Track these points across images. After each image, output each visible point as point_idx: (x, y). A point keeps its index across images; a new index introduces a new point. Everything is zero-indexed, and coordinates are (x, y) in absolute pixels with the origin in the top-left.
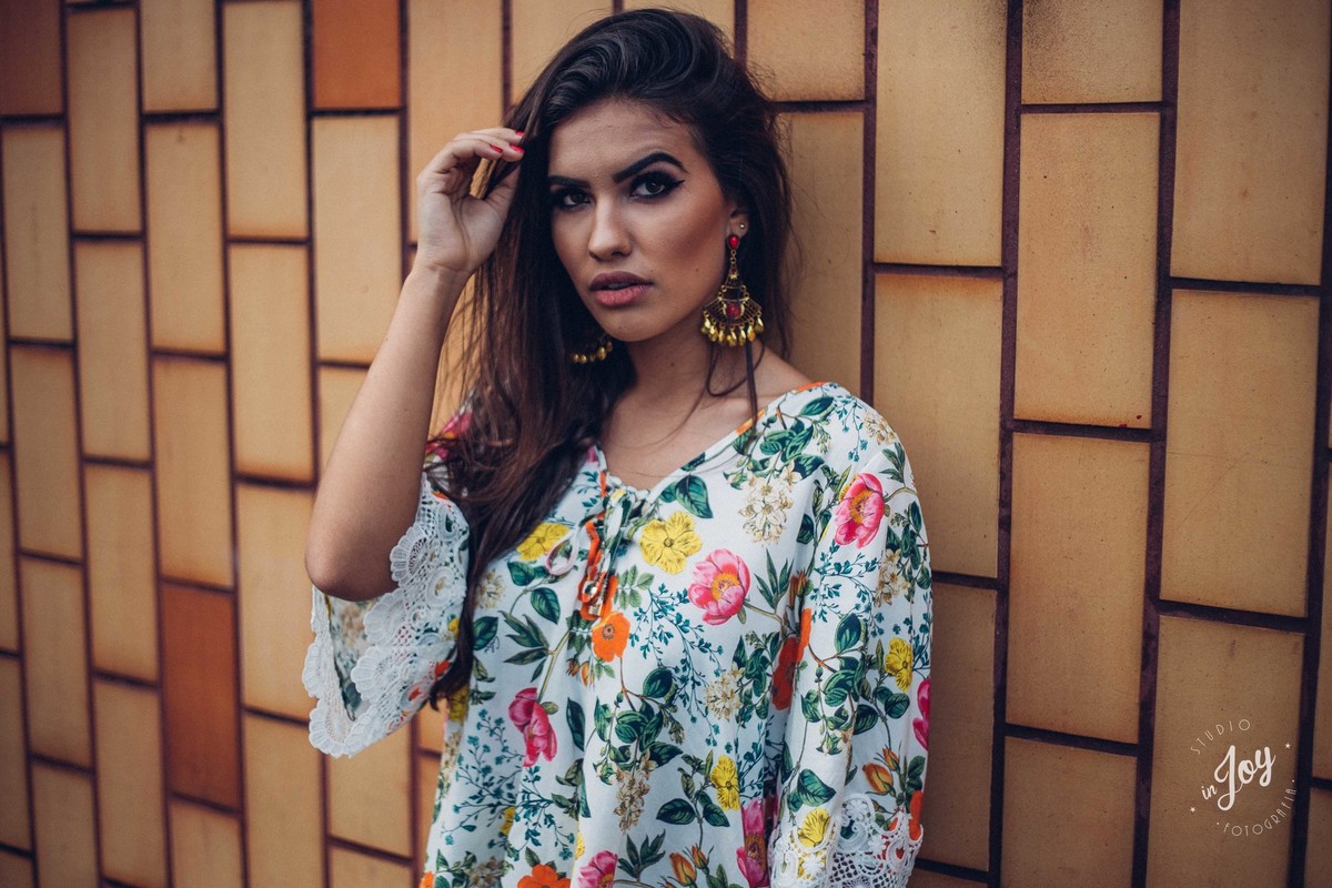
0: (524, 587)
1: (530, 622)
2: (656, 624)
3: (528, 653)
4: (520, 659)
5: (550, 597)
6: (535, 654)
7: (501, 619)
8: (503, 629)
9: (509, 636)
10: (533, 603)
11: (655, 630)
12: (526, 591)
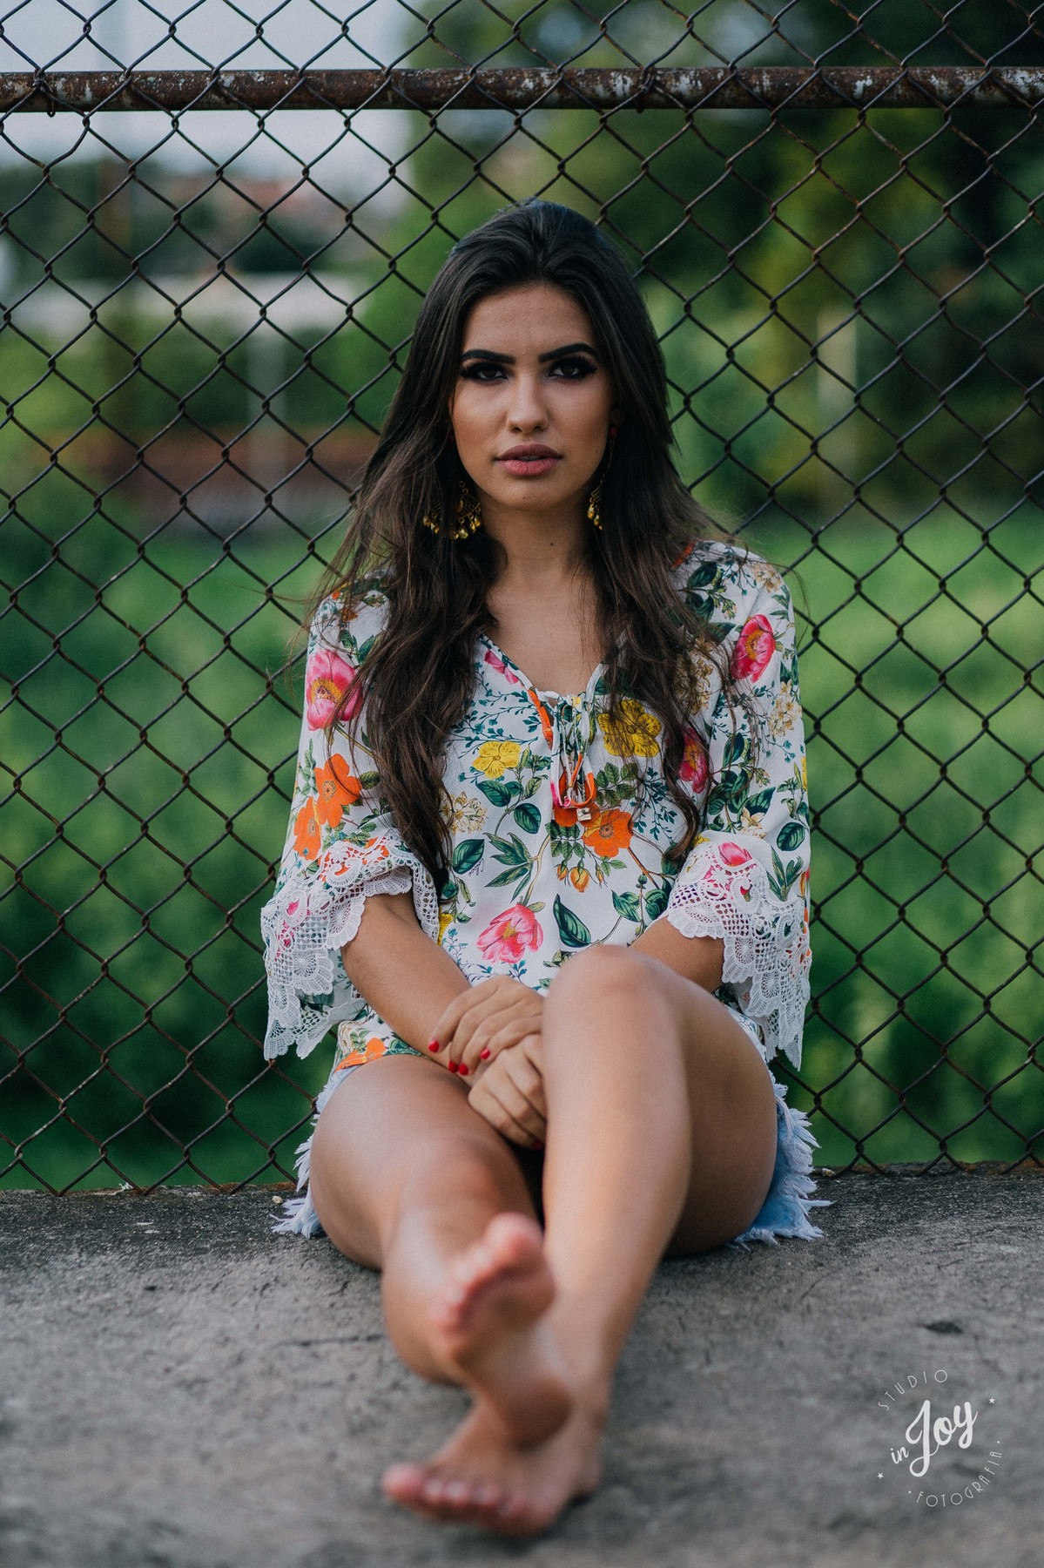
0: (505, 807)
1: (515, 840)
2: (658, 807)
3: (511, 872)
4: (503, 879)
5: (532, 811)
6: (518, 871)
7: (487, 840)
8: (490, 850)
9: (495, 857)
10: (517, 821)
11: (658, 812)
12: (508, 811)
